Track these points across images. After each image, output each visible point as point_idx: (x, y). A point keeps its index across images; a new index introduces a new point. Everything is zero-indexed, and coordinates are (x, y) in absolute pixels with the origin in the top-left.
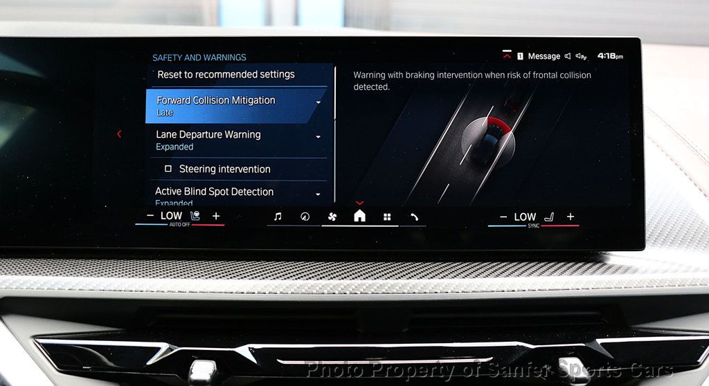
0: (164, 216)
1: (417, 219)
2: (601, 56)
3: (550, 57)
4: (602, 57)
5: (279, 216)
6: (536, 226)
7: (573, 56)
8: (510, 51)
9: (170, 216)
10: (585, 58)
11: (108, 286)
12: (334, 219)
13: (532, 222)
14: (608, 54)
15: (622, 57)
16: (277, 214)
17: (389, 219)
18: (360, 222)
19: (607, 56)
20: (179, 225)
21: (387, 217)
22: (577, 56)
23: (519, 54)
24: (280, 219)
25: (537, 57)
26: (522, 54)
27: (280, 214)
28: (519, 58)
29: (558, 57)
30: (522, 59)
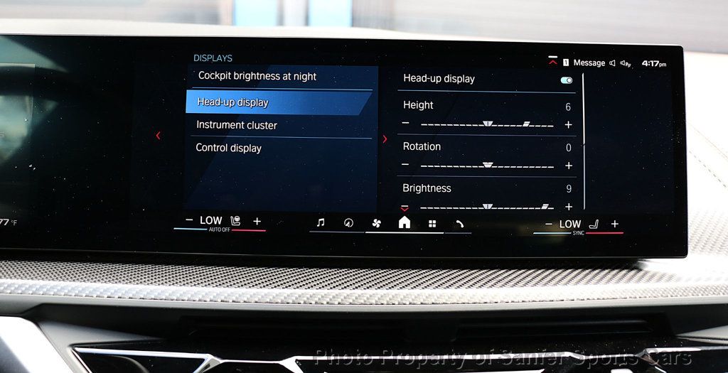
0: (204, 221)
1: (462, 226)
2: (645, 63)
3: (595, 64)
4: (646, 65)
5: (322, 222)
6: (581, 233)
7: (618, 63)
8: (556, 57)
9: (209, 220)
10: (629, 65)
11: (159, 294)
12: (378, 226)
13: (577, 229)
14: (652, 62)
15: (665, 65)
16: (320, 220)
17: (434, 226)
18: (405, 229)
19: (651, 63)
20: (219, 230)
21: (432, 223)
22: (621, 63)
23: (564, 60)
24: (323, 225)
25: (583, 63)
26: (568, 60)
27: (323, 219)
28: (565, 65)
29: (603, 63)
30: (568, 65)
